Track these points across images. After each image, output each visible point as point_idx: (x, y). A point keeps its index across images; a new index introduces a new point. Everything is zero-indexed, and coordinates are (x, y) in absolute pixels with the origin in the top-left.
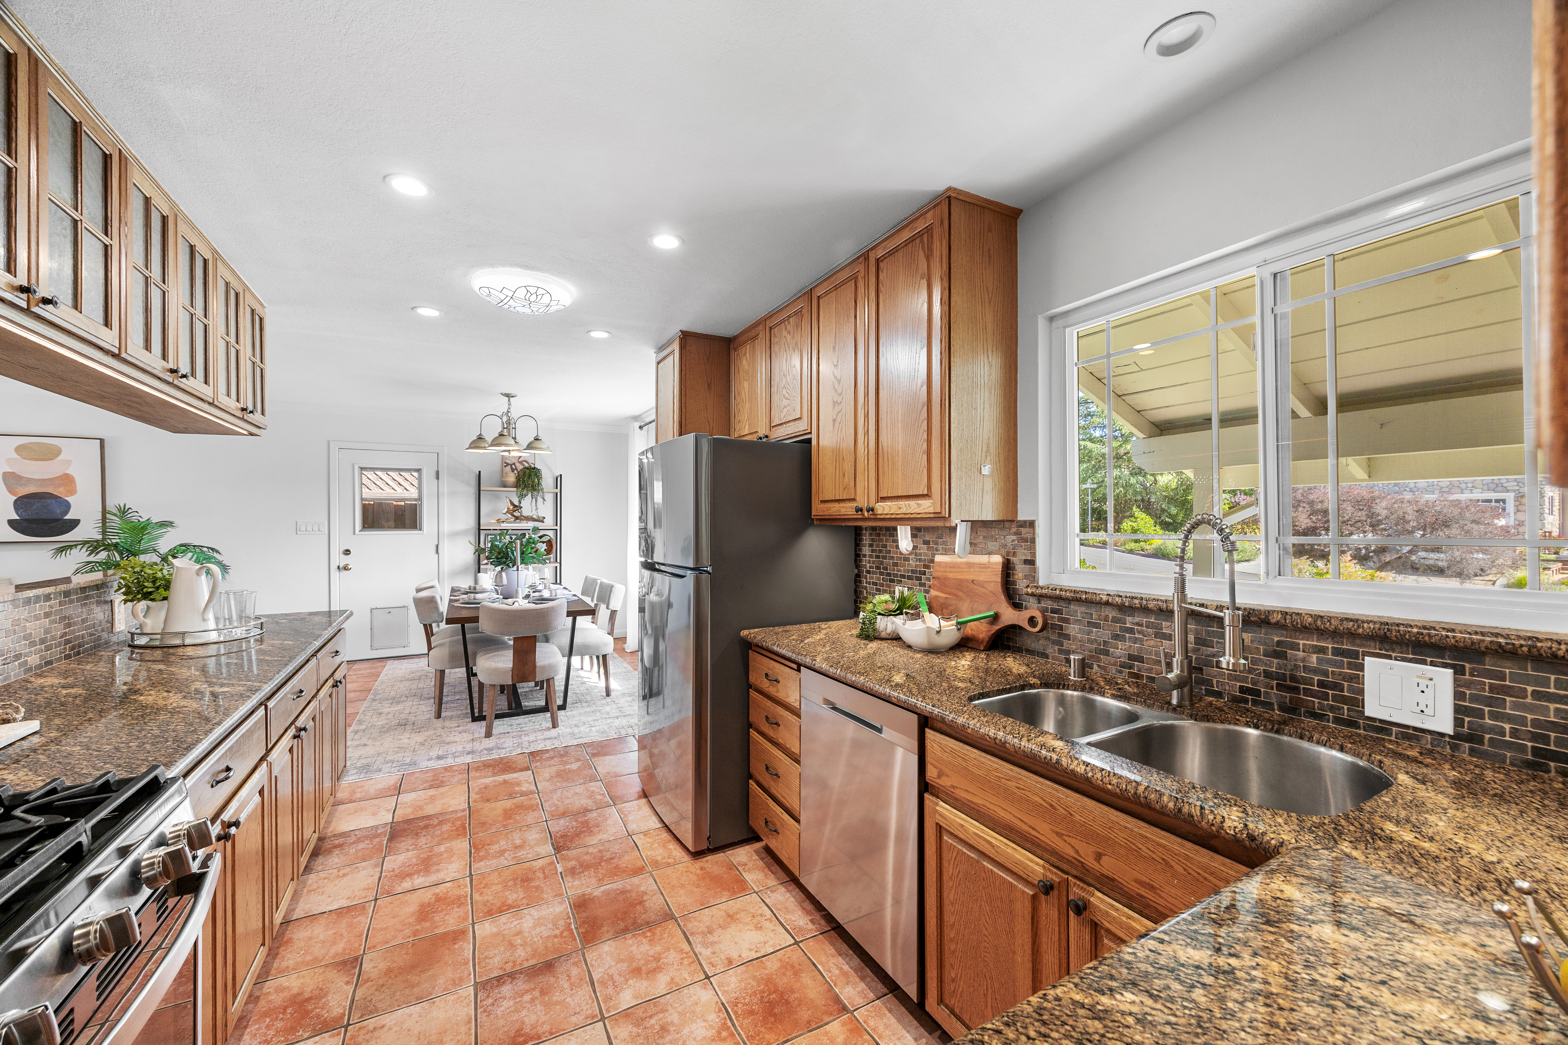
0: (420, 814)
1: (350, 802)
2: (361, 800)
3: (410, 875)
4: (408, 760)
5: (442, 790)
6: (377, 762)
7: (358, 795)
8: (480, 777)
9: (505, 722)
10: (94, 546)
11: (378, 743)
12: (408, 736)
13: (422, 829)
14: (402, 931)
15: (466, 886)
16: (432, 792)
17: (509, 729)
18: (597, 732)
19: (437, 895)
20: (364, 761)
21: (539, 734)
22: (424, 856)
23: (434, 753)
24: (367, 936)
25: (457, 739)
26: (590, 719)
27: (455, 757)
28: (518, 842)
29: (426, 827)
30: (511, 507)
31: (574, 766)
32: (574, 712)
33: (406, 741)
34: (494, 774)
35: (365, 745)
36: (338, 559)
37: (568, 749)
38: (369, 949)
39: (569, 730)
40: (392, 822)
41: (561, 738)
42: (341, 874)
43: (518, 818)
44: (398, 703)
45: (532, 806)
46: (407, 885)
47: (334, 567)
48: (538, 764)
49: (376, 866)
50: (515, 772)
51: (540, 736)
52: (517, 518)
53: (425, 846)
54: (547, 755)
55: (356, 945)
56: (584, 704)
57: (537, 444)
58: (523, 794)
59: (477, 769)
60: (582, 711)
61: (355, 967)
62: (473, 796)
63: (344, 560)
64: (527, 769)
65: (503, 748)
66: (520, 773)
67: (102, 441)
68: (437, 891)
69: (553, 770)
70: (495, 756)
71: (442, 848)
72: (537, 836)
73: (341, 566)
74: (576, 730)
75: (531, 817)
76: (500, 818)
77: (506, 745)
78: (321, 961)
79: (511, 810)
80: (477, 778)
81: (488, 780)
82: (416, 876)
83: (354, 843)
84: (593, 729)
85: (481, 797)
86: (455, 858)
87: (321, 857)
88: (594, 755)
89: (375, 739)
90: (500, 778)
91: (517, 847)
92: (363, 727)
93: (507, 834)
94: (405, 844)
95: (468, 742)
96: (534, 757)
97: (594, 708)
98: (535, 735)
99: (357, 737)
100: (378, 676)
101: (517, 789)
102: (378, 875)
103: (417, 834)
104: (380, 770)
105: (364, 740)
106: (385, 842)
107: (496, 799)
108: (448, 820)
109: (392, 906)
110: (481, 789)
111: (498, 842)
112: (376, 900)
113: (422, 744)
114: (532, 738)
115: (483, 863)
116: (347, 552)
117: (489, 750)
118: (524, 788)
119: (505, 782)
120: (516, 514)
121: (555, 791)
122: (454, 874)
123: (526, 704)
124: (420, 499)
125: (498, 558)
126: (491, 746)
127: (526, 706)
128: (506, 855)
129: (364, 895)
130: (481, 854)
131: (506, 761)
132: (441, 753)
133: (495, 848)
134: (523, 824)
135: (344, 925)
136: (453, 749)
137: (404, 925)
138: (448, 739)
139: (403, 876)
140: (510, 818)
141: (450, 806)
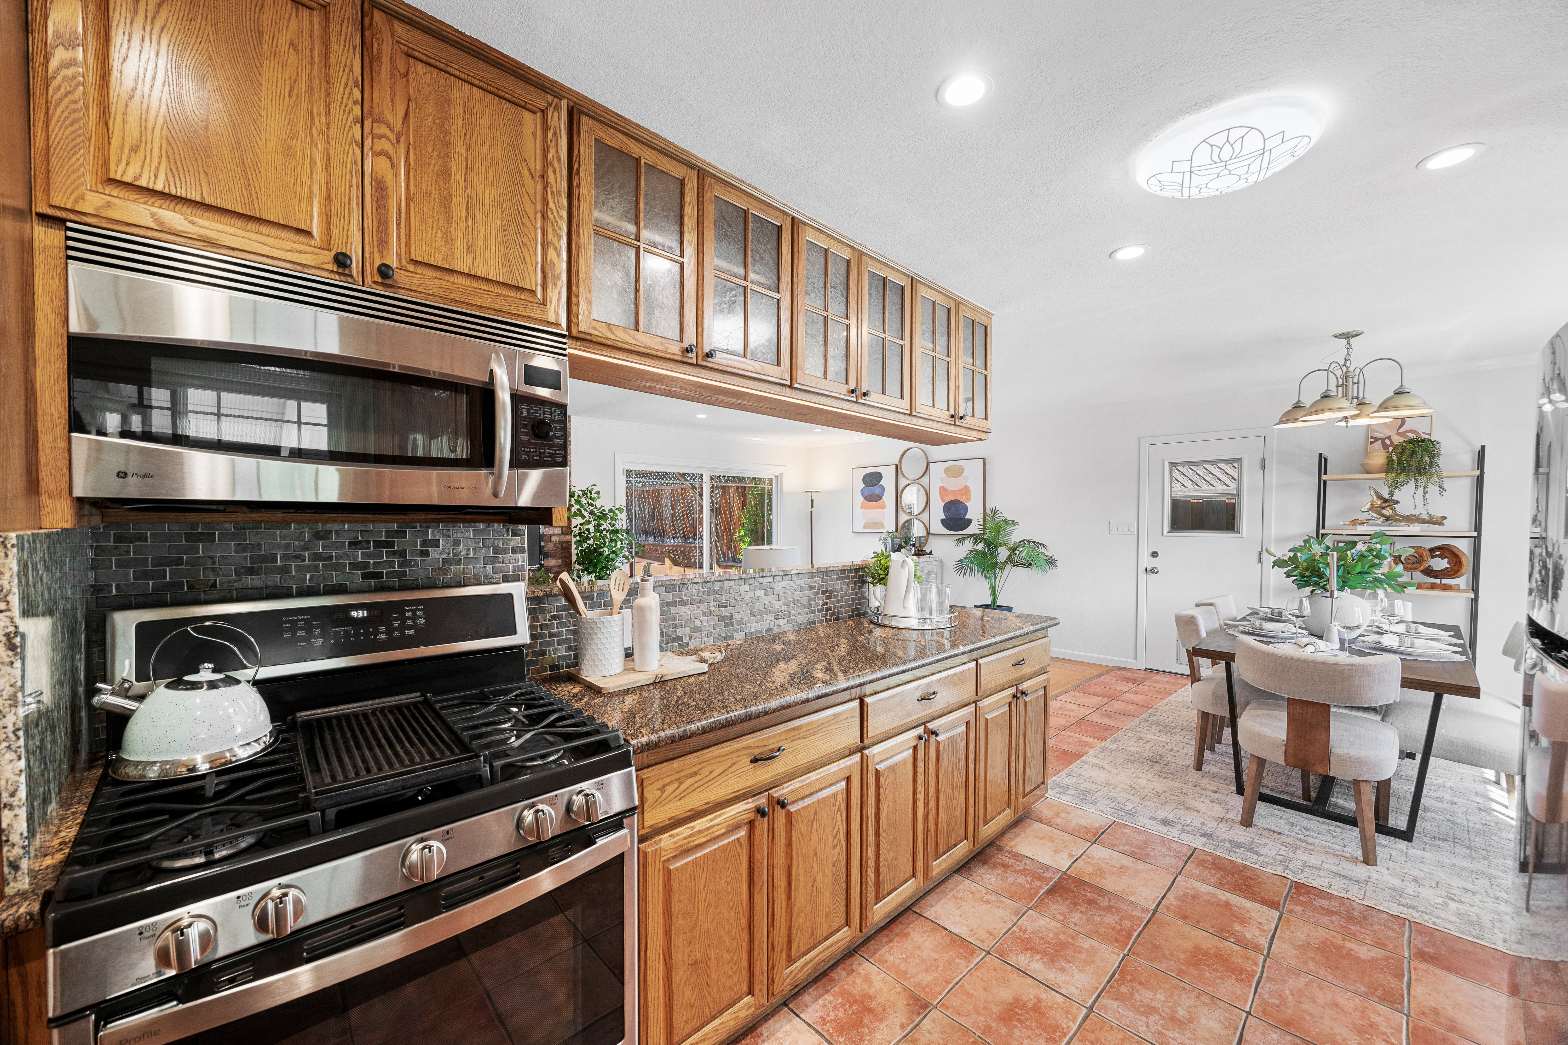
0: (1096, 881)
1: (1049, 824)
2: (1058, 827)
3: (1034, 950)
4: (1129, 806)
5: (1140, 865)
6: (1100, 794)
7: (1058, 821)
8: (1197, 878)
9: (1286, 816)
10: (976, 539)
11: (1115, 771)
12: (1149, 777)
13: (1085, 902)
14: (979, 1013)
15: (1074, 1020)
16: (1128, 861)
17: (1285, 829)
18: (1459, 915)
19: (1039, 1000)
20: (1088, 785)
21: (1332, 860)
22: (1062, 937)
23: (1162, 814)
24: (952, 989)
25: (1202, 808)
26: (1456, 882)
27: (1184, 831)
28: (1181, 1013)
29: (1090, 902)
30: (1379, 502)
31: (1365, 952)
32: (1427, 855)
33: (1144, 782)
34: (1219, 885)
35: (1102, 768)
36: (1147, 562)
37: (1373, 913)
38: (943, 1005)
39: (1396, 882)
40: (1065, 873)
41: (1370, 888)
42: (986, 897)
43: (1207, 974)
44: (1168, 733)
45: (1241, 971)
46: (1022, 960)
47: (1141, 569)
48: (1299, 908)
49: (1016, 913)
50: (1255, 900)
51: (1331, 864)
52: (1387, 518)
53: (1072, 926)
54: (1324, 903)
55: (938, 989)
56: (1460, 849)
57: (1402, 400)
58: (1241, 942)
59: (1201, 863)
60: (1447, 860)
61: (919, 1014)
62: (1171, 898)
63: (1153, 563)
64: (1274, 905)
65: (1257, 853)
66: (1258, 905)
67: (984, 459)
68: (1043, 996)
69: (1318, 935)
70: (1237, 858)
71: (1087, 943)
72: (1216, 1027)
73: (1149, 569)
74: (1411, 889)
75: (1227, 988)
76: (1182, 956)
77: (1264, 851)
78: (906, 979)
79: (1206, 954)
80: (1192, 876)
81: (1204, 889)
82: (1038, 957)
83: (1017, 871)
84: (1453, 905)
85: (1179, 907)
86: (1090, 969)
87: (986, 867)
88: (1422, 956)
89: (1115, 766)
90: (1224, 895)
91: (1174, 1020)
92: (1114, 746)
93: (1175, 987)
94: (1057, 907)
95: (1214, 819)
96: (1299, 893)
97: (1481, 866)
98: (1323, 857)
99: (1101, 755)
100: (1170, 694)
101: (1237, 927)
102: (1010, 926)
103: (1076, 904)
104: (1095, 804)
105: (1104, 763)
106: (1042, 891)
107: (1196, 925)
108: (1119, 910)
109: (993, 973)
110: (1186, 895)
111: (1154, 989)
112: (988, 953)
113: (1158, 795)
114: (1314, 860)
115: (1115, 1004)
116: (1155, 554)
117: (1237, 845)
118: (1250, 933)
119: (1227, 905)
120: (1387, 512)
121: (1297, 973)
122: (1074, 990)
123: (1341, 802)
124: (1239, 495)
125: (1303, 576)
126: (1241, 840)
127: (1336, 805)
128: (1152, 1019)
129: (983, 938)
130: (1123, 989)
131: (1249, 874)
132: (1170, 817)
133: (1145, 995)
134: (1209, 989)
135: (946, 958)
136: (1189, 818)
137: (985, 1008)
138: (1192, 803)
139: (1028, 946)
140: (1196, 965)
141: (1133, 893)
